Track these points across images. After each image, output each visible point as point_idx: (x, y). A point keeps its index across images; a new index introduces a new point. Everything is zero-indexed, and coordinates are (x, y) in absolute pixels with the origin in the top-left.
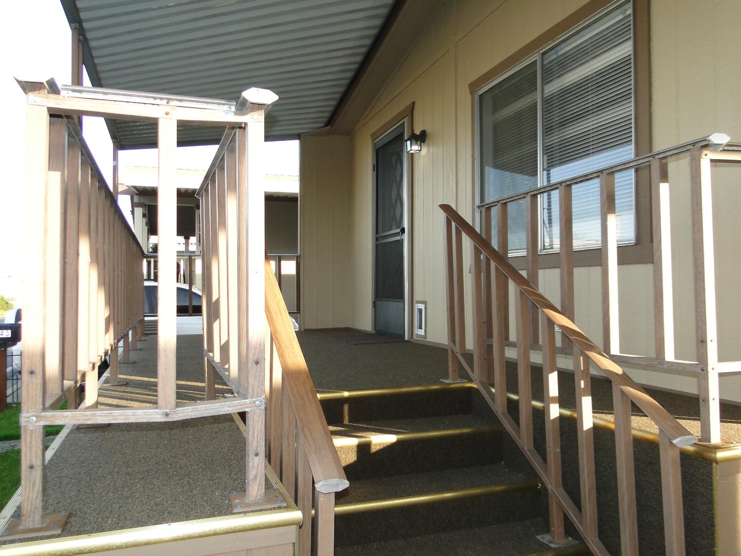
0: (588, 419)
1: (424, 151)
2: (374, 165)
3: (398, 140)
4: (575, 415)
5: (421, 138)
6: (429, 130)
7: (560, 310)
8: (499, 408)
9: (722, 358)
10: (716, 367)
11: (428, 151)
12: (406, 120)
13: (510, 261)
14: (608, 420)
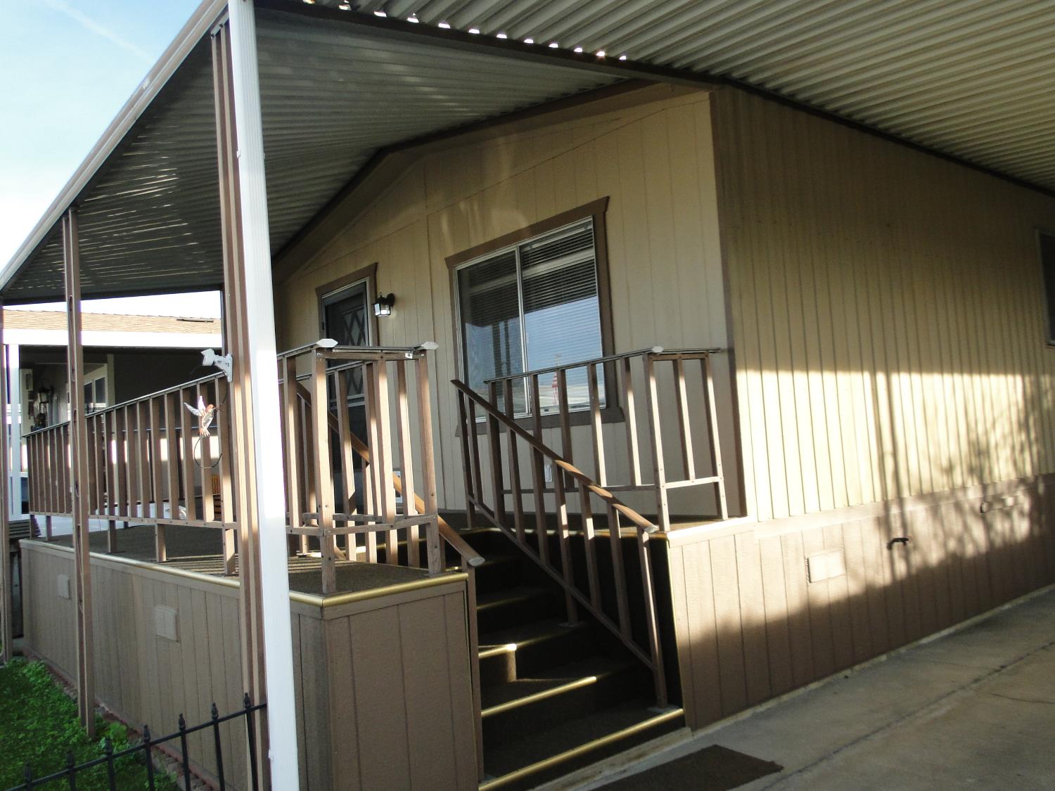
0: (591, 533)
1: (394, 314)
2: (323, 323)
3: (357, 298)
4: (582, 534)
5: (390, 301)
6: (397, 294)
7: (562, 457)
8: (519, 541)
9: (667, 480)
10: (665, 486)
11: (398, 315)
12: (367, 280)
13: (515, 422)
14: (605, 532)
